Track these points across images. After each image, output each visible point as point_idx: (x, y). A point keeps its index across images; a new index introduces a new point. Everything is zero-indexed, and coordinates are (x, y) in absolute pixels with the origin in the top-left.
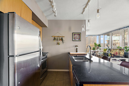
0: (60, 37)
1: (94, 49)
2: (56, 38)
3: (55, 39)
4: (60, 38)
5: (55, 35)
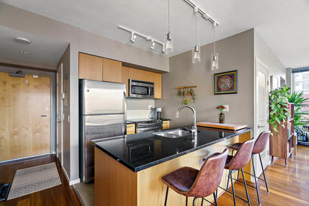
0: (188, 87)
2: (182, 90)
3: (179, 94)
4: (189, 90)
5: (179, 86)
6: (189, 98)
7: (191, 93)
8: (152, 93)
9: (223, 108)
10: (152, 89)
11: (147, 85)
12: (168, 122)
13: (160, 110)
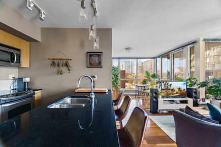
0: (63, 59)
1: (145, 82)
2: (56, 62)
3: (53, 64)
4: (64, 62)
5: (53, 57)
6: (64, 69)
7: (67, 65)
8: (19, 61)
9: (94, 77)
10: (19, 57)
11: (12, 51)
12: (40, 91)
13: (28, 80)
